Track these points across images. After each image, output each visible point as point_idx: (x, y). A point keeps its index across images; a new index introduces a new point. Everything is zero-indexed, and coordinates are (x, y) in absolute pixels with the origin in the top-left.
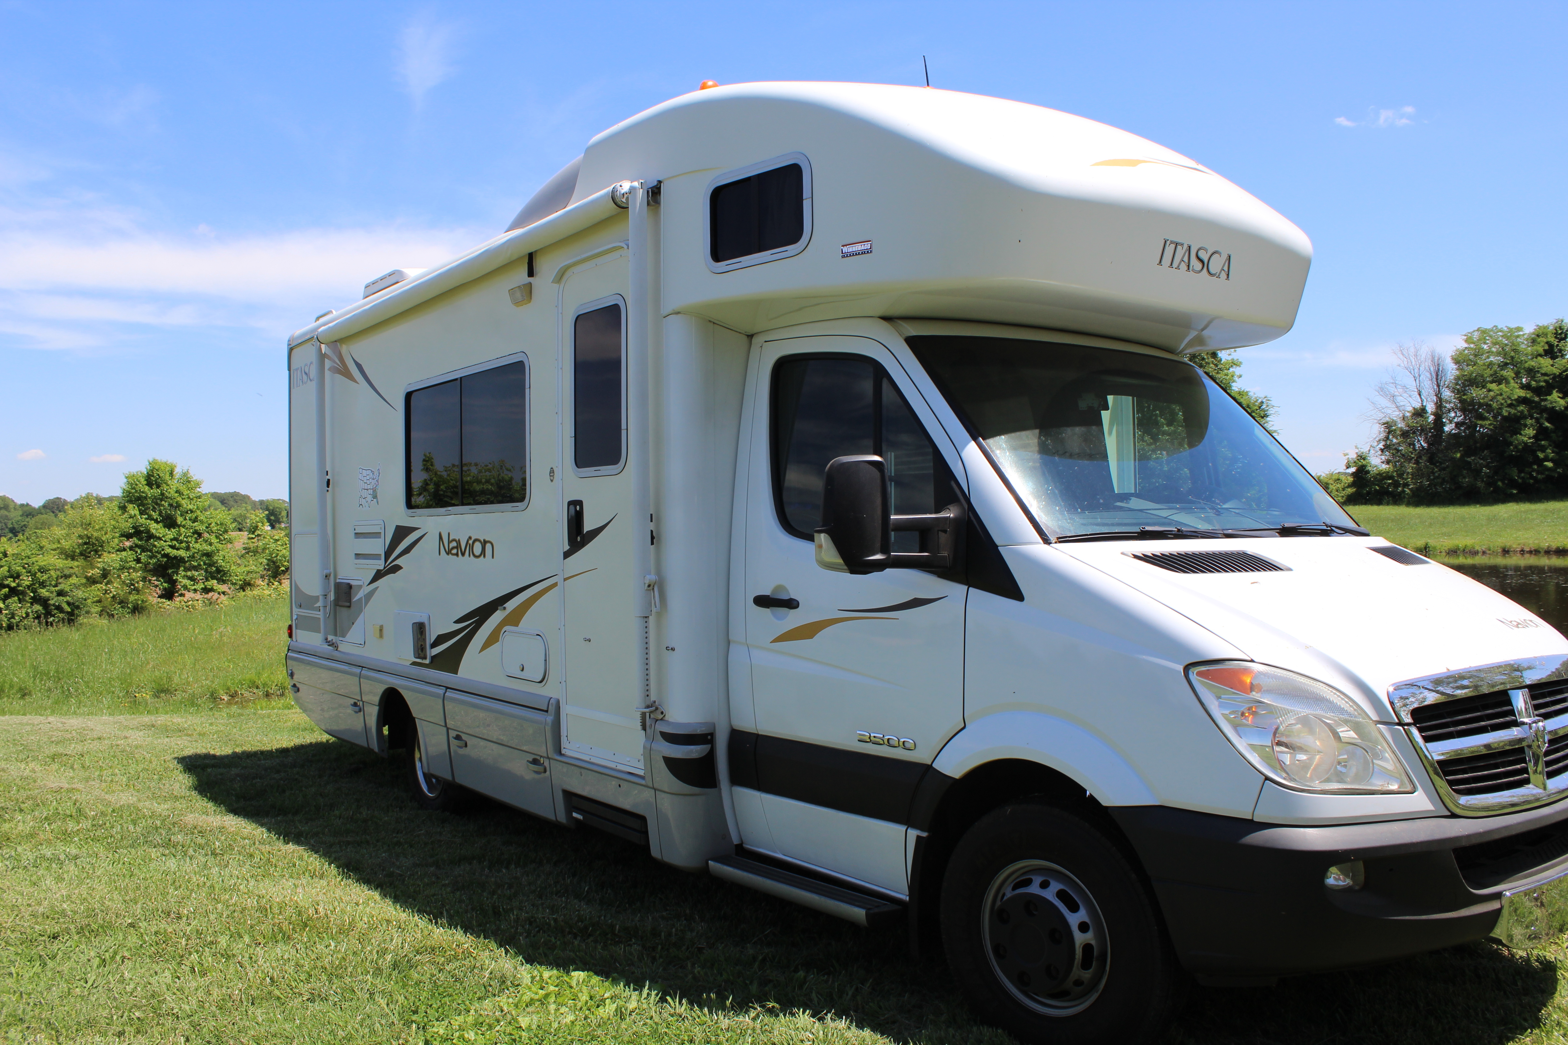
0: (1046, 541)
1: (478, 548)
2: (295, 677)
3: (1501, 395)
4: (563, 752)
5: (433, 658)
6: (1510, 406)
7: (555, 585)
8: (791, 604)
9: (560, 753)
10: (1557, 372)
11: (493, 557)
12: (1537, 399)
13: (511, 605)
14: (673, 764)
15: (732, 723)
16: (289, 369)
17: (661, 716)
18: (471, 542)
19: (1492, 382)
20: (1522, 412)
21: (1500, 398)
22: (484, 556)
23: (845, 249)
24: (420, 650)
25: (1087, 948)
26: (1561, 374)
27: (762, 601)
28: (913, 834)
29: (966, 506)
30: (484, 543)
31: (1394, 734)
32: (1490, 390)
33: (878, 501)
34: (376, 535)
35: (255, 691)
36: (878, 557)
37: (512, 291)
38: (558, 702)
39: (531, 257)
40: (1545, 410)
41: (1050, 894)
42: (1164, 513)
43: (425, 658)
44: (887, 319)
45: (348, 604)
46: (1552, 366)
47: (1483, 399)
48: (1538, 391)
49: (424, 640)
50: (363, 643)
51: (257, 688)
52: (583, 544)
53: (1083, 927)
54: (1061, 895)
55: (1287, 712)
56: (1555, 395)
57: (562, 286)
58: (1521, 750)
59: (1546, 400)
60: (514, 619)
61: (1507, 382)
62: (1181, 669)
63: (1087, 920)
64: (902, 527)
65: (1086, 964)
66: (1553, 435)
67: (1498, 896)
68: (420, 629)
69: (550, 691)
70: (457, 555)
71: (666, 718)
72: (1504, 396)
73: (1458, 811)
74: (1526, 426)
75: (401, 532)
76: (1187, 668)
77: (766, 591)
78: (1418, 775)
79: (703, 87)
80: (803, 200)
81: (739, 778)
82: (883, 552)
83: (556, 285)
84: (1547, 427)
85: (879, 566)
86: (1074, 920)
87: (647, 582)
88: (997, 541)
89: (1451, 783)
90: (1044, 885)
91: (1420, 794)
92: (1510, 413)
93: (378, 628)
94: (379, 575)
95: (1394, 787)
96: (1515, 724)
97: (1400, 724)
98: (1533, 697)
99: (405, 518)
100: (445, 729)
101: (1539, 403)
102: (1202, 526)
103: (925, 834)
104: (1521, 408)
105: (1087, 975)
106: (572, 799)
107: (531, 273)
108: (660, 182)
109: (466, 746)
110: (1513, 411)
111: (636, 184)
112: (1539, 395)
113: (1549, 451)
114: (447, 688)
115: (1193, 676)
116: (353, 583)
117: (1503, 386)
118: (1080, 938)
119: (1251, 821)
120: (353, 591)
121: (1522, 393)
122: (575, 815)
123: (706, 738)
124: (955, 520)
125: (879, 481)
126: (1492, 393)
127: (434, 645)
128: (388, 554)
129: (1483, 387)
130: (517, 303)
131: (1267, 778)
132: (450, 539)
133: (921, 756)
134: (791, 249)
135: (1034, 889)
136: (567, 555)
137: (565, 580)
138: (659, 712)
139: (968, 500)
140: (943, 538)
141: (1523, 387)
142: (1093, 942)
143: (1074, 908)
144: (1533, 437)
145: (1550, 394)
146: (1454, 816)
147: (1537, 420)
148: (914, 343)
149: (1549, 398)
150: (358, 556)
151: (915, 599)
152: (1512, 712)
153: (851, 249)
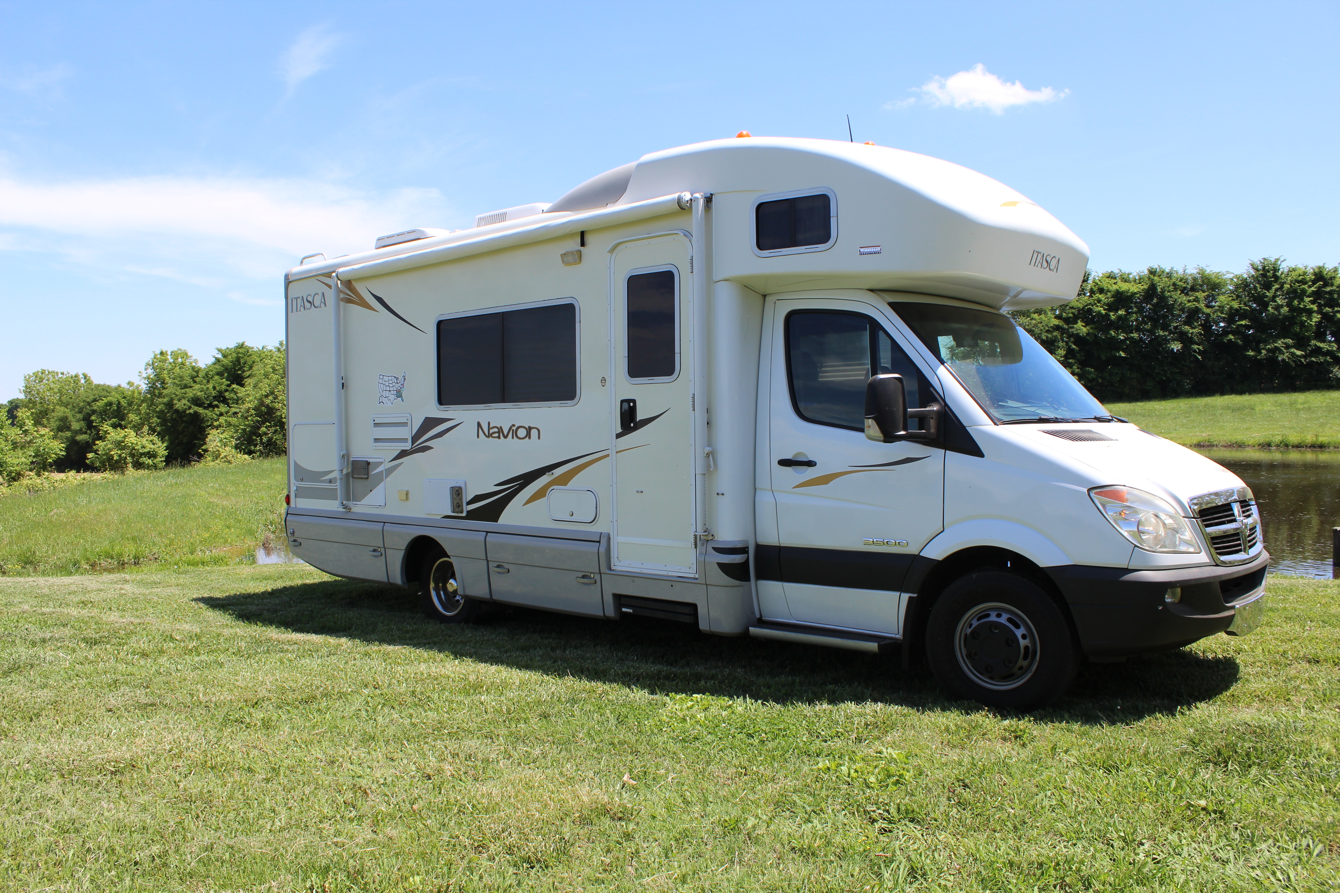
0: (995, 424)
1: (522, 433)
2: (296, 535)
3: (1041, 323)
4: (613, 568)
5: (468, 512)
6: (1048, 331)
7: (608, 455)
8: (811, 464)
9: (610, 569)
10: (1081, 306)
11: (539, 438)
12: (1066, 326)
13: (558, 472)
14: (725, 568)
15: (758, 540)
16: (286, 298)
17: (711, 538)
18: (514, 428)
19: (1034, 313)
20: (1056, 336)
21: (1040, 325)
22: (530, 438)
23: (862, 250)
24: (457, 506)
25: (1026, 648)
26: (1084, 308)
27: (784, 463)
28: (905, 597)
29: (943, 403)
30: (529, 430)
31: (1192, 523)
32: (1032, 319)
33: (901, 401)
34: (404, 424)
35: (110, 561)
36: (902, 433)
37: (563, 256)
38: (609, 535)
39: (583, 234)
40: (1070, 336)
41: (1003, 620)
42: (1032, 409)
43: (462, 512)
44: (871, 290)
45: (366, 476)
46: (1077, 301)
47: (1028, 325)
48: (1067, 321)
49: (461, 499)
50: (383, 504)
51: (112, 558)
52: (636, 428)
53: (1024, 637)
54: (1009, 620)
55: (1144, 511)
56: (1080, 324)
57: (614, 255)
58: (1238, 534)
59: (1073, 328)
60: (564, 480)
61: (1045, 313)
62: (1085, 490)
63: (1025, 632)
64: (914, 415)
65: (1025, 658)
66: (1078, 355)
67: (1233, 607)
68: (457, 492)
69: (598, 528)
70: (499, 437)
71: (716, 538)
72: (1043, 324)
73: (1219, 563)
74: (1059, 347)
75: (430, 423)
76: (1089, 490)
77: (789, 456)
78: (1202, 545)
79: (740, 136)
80: (830, 217)
81: (761, 576)
82: (904, 429)
83: (609, 254)
84: (1073, 349)
85: (901, 438)
86: (1019, 633)
87: (706, 452)
88: (965, 424)
89: (1216, 549)
90: (999, 616)
91: (1203, 554)
92: (1047, 337)
93: (405, 493)
94: (403, 454)
95: (1192, 550)
96: (1235, 520)
97: (1194, 518)
98: (1242, 507)
99: (436, 411)
100: (486, 562)
101: (1068, 330)
102: (1052, 416)
103: (915, 595)
104: (1055, 333)
105: (1025, 663)
106: (619, 599)
107: (583, 244)
108: (712, 195)
109: (509, 572)
110: (1050, 336)
111: (697, 195)
112: (1067, 324)
113: (1075, 367)
114: (487, 532)
115: (1092, 495)
116: (369, 460)
117: (1042, 316)
118: (1023, 643)
119: (1127, 569)
120: (370, 467)
121: (1056, 322)
122: (624, 610)
123: (743, 550)
124: (938, 412)
125: (900, 389)
126: (1034, 322)
127: (468, 503)
128: (415, 439)
129: (1028, 316)
130: (566, 263)
131: (1136, 546)
132: (491, 426)
133: (912, 549)
134: (821, 247)
135: (993, 618)
136: (618, 436)
137: (617, 452)
138: (710, 535)
139: (944, 400)
140: (932, 423)
141: (1057, 317)
142: (1029, 645)
143: (1018, 627)
144: (1064, 356)
145: (1076, 323)
146: (1217, 565)
147: (1067, 343)
148: (893, 305)
149: (1075, 326)
150: (376, 440)
151: (908, 458)
152: (1233, 515)
153: (866, 250)
